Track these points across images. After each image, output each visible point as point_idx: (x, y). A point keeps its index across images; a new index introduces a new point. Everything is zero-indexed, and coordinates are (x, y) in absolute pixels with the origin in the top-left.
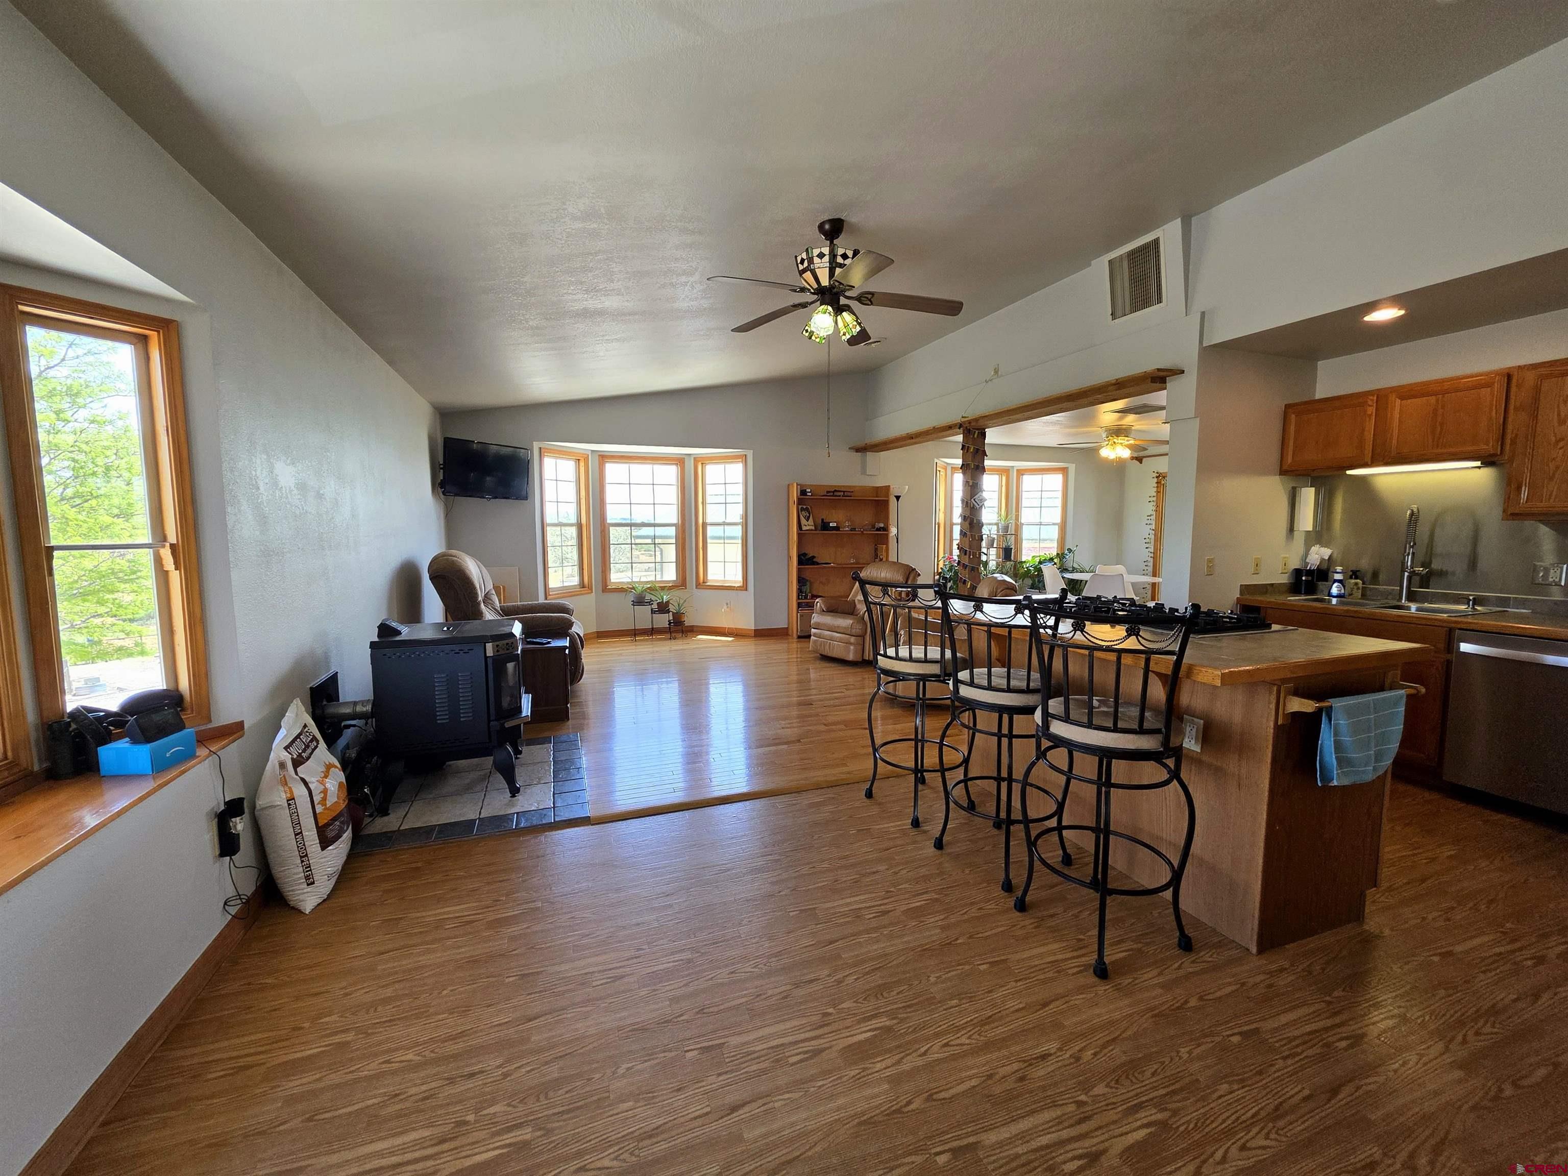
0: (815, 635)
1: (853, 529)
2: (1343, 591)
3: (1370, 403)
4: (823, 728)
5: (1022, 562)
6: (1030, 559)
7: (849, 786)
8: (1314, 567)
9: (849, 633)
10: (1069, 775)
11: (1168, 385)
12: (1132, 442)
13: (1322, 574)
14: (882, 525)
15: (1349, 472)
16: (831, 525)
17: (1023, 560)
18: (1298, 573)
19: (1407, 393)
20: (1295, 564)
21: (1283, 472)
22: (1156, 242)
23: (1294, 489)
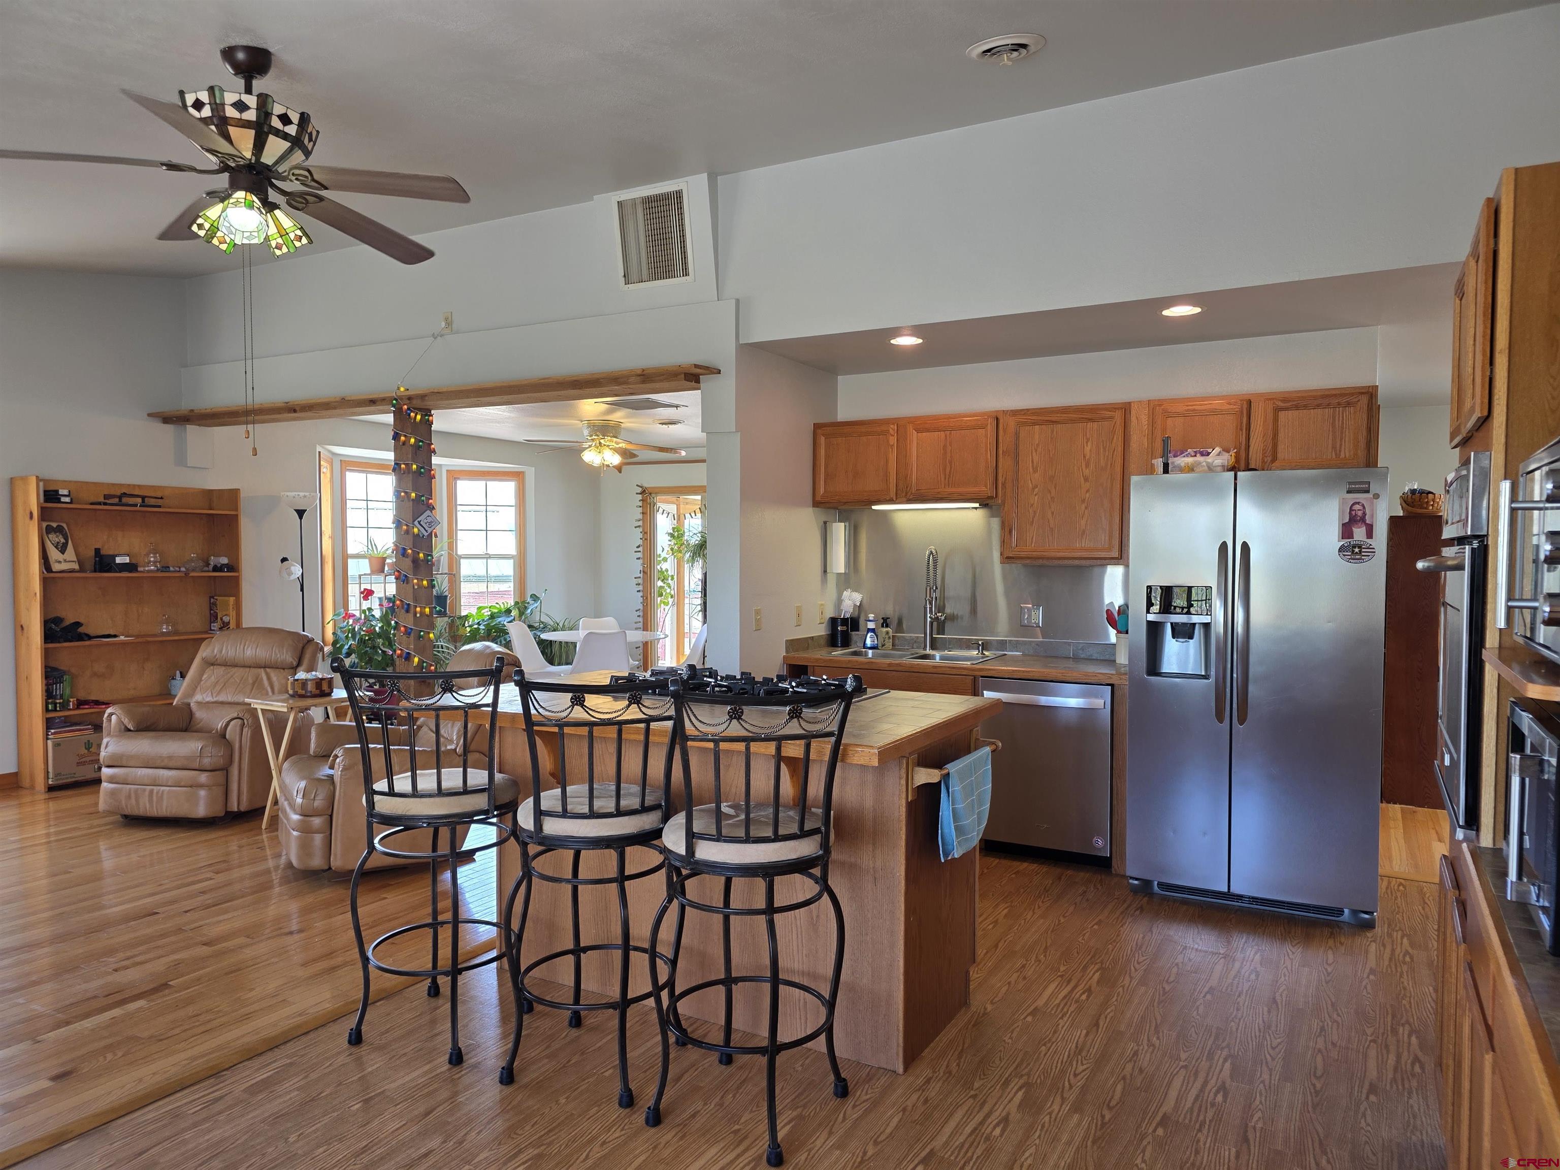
0: (112, 780)
1: (165, 568)
2: (876, 642)
3: (891, 431)
4: (206, 950)
5: (460, 618)
6: (474, 611)
7: (312, 1035)
8: (848, 616)
9: (197, 766)
10: (726, 913)
11: (702, 385)
12: (623, 445)
13: (853, 623)
14: (224, 560)
15: (874, 507)
16: (118, 560)
17: (463, 613)
18: (833, 621)
19: (924, 425)
20: (830, 613)
21: (816, 504)
22: (679, 194)
23: (825, 523)
